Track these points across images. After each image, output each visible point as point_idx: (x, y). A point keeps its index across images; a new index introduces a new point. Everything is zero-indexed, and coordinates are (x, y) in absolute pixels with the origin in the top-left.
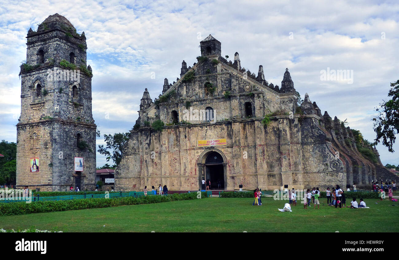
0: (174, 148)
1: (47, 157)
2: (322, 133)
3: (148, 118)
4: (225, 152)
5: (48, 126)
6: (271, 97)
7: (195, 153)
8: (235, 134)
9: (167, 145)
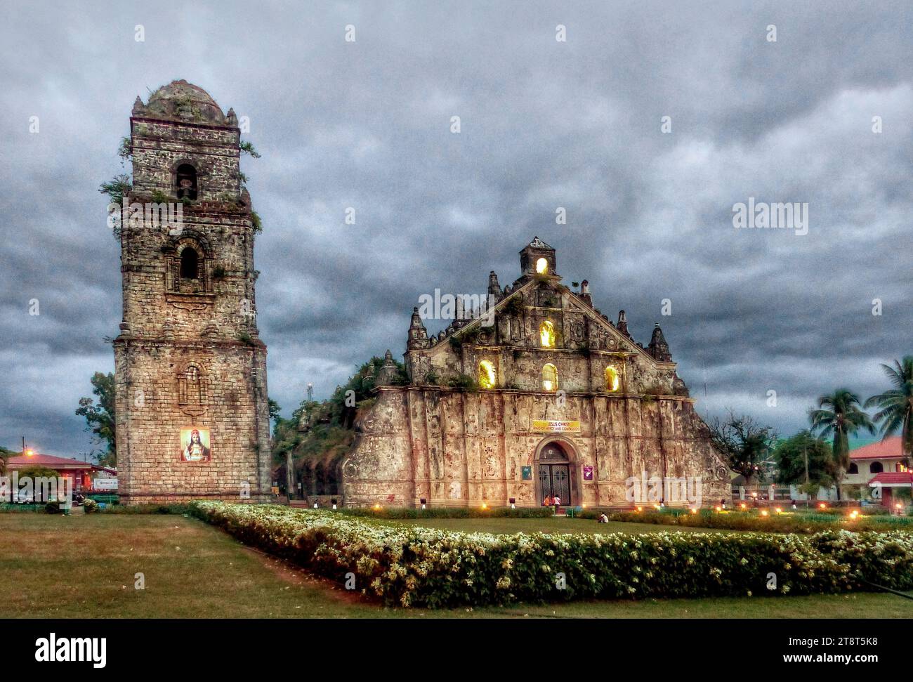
0: (487, 429)
1: (238, 429)
2: (705, 426)
3: (432, 367)
4: (578, 444)
5: (237, 354)
6: (644, 364)
7: (528, 441)
8: (599, 416)
9: (476, 423)
